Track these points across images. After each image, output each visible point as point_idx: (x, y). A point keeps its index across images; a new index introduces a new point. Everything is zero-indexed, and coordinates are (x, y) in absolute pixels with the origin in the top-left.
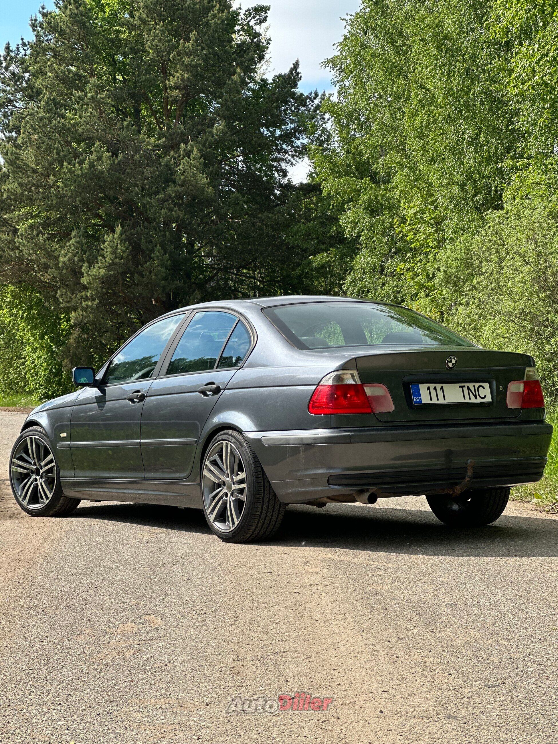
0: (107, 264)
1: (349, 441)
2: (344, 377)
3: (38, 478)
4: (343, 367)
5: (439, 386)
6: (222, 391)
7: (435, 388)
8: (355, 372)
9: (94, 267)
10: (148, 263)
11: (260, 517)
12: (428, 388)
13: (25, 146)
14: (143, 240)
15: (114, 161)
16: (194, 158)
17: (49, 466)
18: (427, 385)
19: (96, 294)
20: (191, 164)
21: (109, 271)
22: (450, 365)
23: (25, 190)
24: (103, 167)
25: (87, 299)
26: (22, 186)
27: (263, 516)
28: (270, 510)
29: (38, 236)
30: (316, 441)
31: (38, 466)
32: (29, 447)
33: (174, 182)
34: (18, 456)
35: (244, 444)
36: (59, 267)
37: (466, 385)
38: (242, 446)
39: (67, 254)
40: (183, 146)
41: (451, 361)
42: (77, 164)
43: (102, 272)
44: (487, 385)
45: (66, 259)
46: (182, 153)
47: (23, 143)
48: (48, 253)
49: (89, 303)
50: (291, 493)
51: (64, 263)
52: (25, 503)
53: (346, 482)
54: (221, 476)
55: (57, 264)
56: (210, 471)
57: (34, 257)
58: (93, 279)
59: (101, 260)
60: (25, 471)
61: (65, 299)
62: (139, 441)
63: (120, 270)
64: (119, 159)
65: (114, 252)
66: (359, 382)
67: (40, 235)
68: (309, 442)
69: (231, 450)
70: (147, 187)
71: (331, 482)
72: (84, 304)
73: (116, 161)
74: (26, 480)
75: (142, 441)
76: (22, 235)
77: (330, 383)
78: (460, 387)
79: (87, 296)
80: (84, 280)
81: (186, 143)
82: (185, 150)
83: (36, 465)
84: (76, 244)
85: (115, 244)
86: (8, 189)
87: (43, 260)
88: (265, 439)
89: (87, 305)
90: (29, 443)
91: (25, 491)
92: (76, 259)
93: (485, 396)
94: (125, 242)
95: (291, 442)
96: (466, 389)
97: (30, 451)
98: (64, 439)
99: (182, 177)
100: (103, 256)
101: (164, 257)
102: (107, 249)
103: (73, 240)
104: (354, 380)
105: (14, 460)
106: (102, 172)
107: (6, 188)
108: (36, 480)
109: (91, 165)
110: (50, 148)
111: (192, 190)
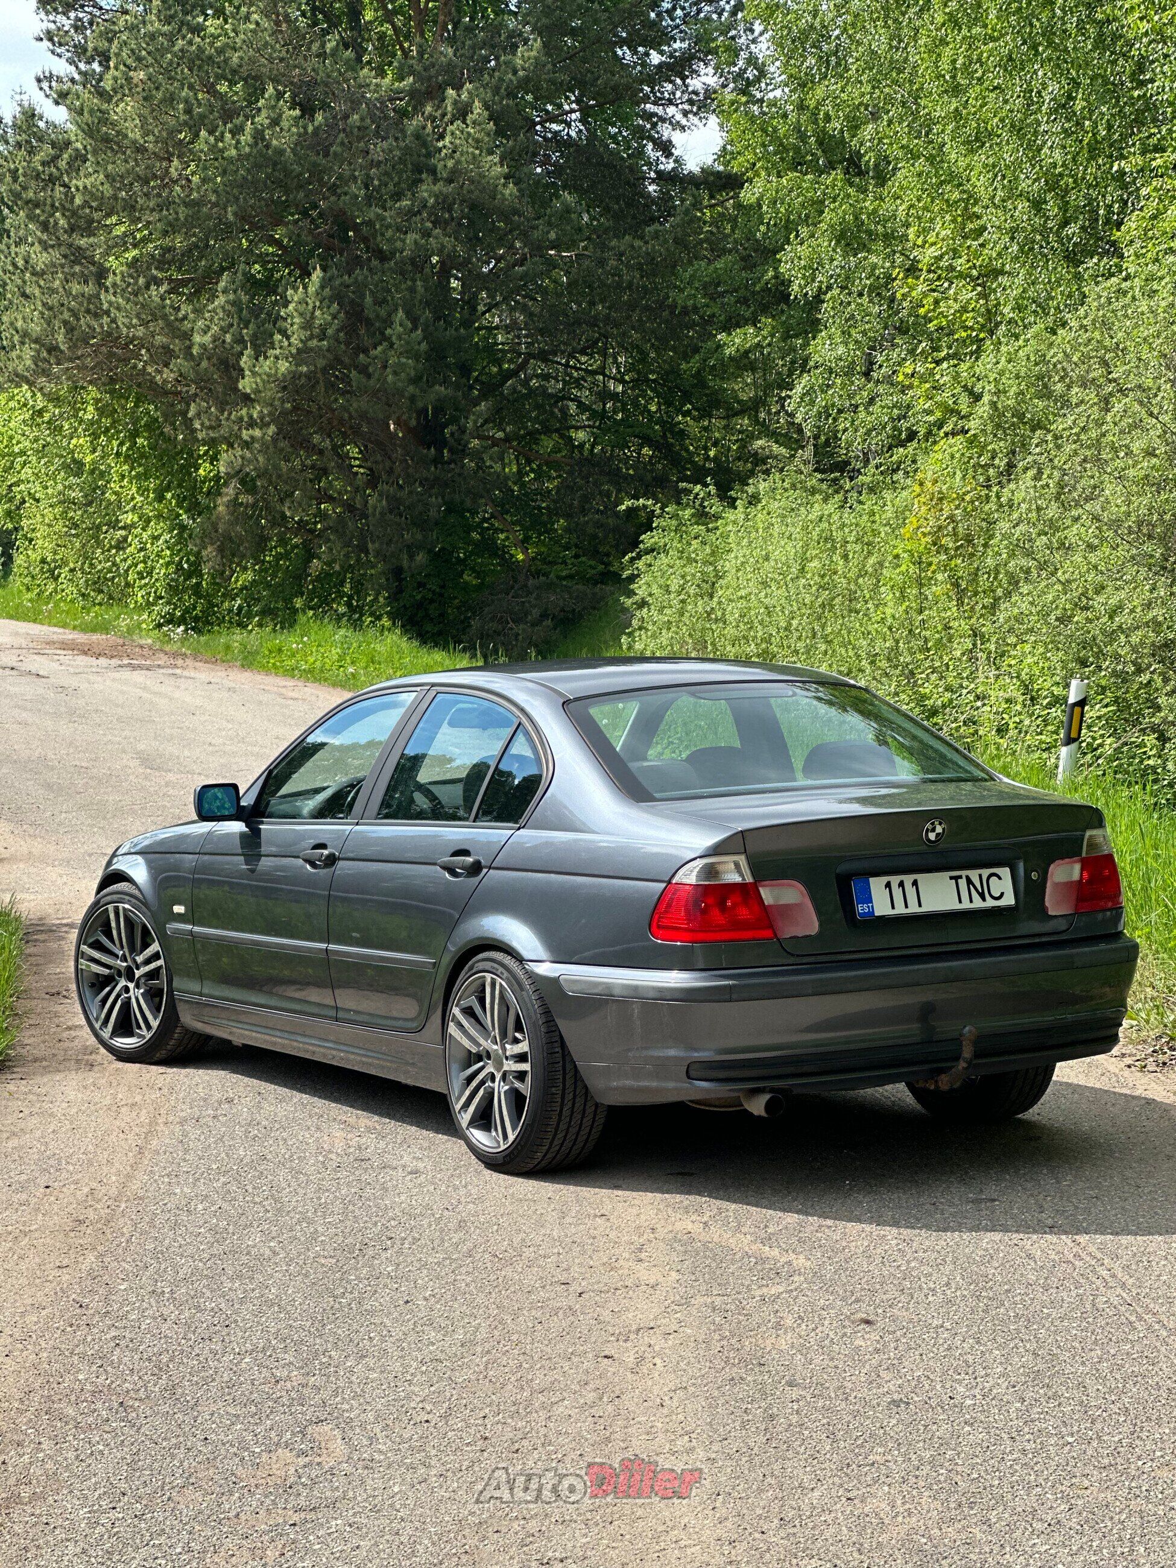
0: (294, 351)
1: (727, 997)
2: (720, 868)
3: (131, 985)
4: (717, 850)
5: (908, 879)
6: (485, 871)
7: (901, 884)
8: (742, 859)
9: (266, 357)
10: (379, 348)
11: (556, 1130)
12: (888, 885)
13: (119, 96)
14: (368, 299)
15: (305, 128)
16: (474, 123)
17: (153, 966)
18: (884, 879)
19: (270, 414)
20: (469, 134)
21: (297, 365)
22: (932, 836)
23: (120, 189)
24: (283, 140)
25: (252, 424)
26: (114, 180)
27: (563, 1127)
28: (577, 1116)
29: (147, 287)
30: (664, 995)
31: (130, 963)
32: (113, 924)
33: (433, 171)
34: (91, 940)
35: (526, 983)
36: (191, 354)
37: (964, 873)
38: (522, 988)
39: (209, 327)
40: (451, 92)
41: (933, 830)
42: (228, 135)
43: (284, 366)
44: (1005, 872)
45: (207, 339)
46: (449, 109)
47: (114, 90)
48: (169, 324)
49: (257, 433)
50: (616, 1089)
51: (203, 346)
52: (106, 1034)
53: (722, 1074)
54: (482, 1041)
55: (190, 347)
56: (460, 1025)
57: (140, 332)
58: (263, 381)
59: (281, 341)
60: (106, 971)
61: (207, 423)
62: (323, 946)
63: (321, 363)
64: (316, 123)
65: (307, 325)
66: (749, 879)
67: (153, 287)
68: (651, 994)
69: (501, 992)
70: (376, 182)
71: (693, 1073)
72: (245, 435)
73: (310, 129)
74: (107, 989)
75: (332, 947)
76: (115, 285)
77: (692, 879)
78: (951, 878)
79: (251, 417)
80: (246, 385)
81: (458, 87)
82: (455, 103)
83: (126, 960)
84: (228, 307)
85: (310, 307)
86: (85, 187)
87: (159, 339)
88: (566, 980)
89: (252, 437)
90: (112, 916)
91: (105, 1010)
92: (228, 338)
93: (1002, 894)
94: (331, 302)
95: (617, 992)
96: (963, 883)
97: (115, 933)
98: (180, 918)
99: (450, 163)
100: (284, 333)
101: (413, 335)
102: (293, 317)
103: (221, 300)
104: (741, 875)
105: (84, 948)
106: (280, 152)
107: (80, 184)
108: (127, 989)
109: (258, 135)
110: (171, 100)
111: (470, 192)
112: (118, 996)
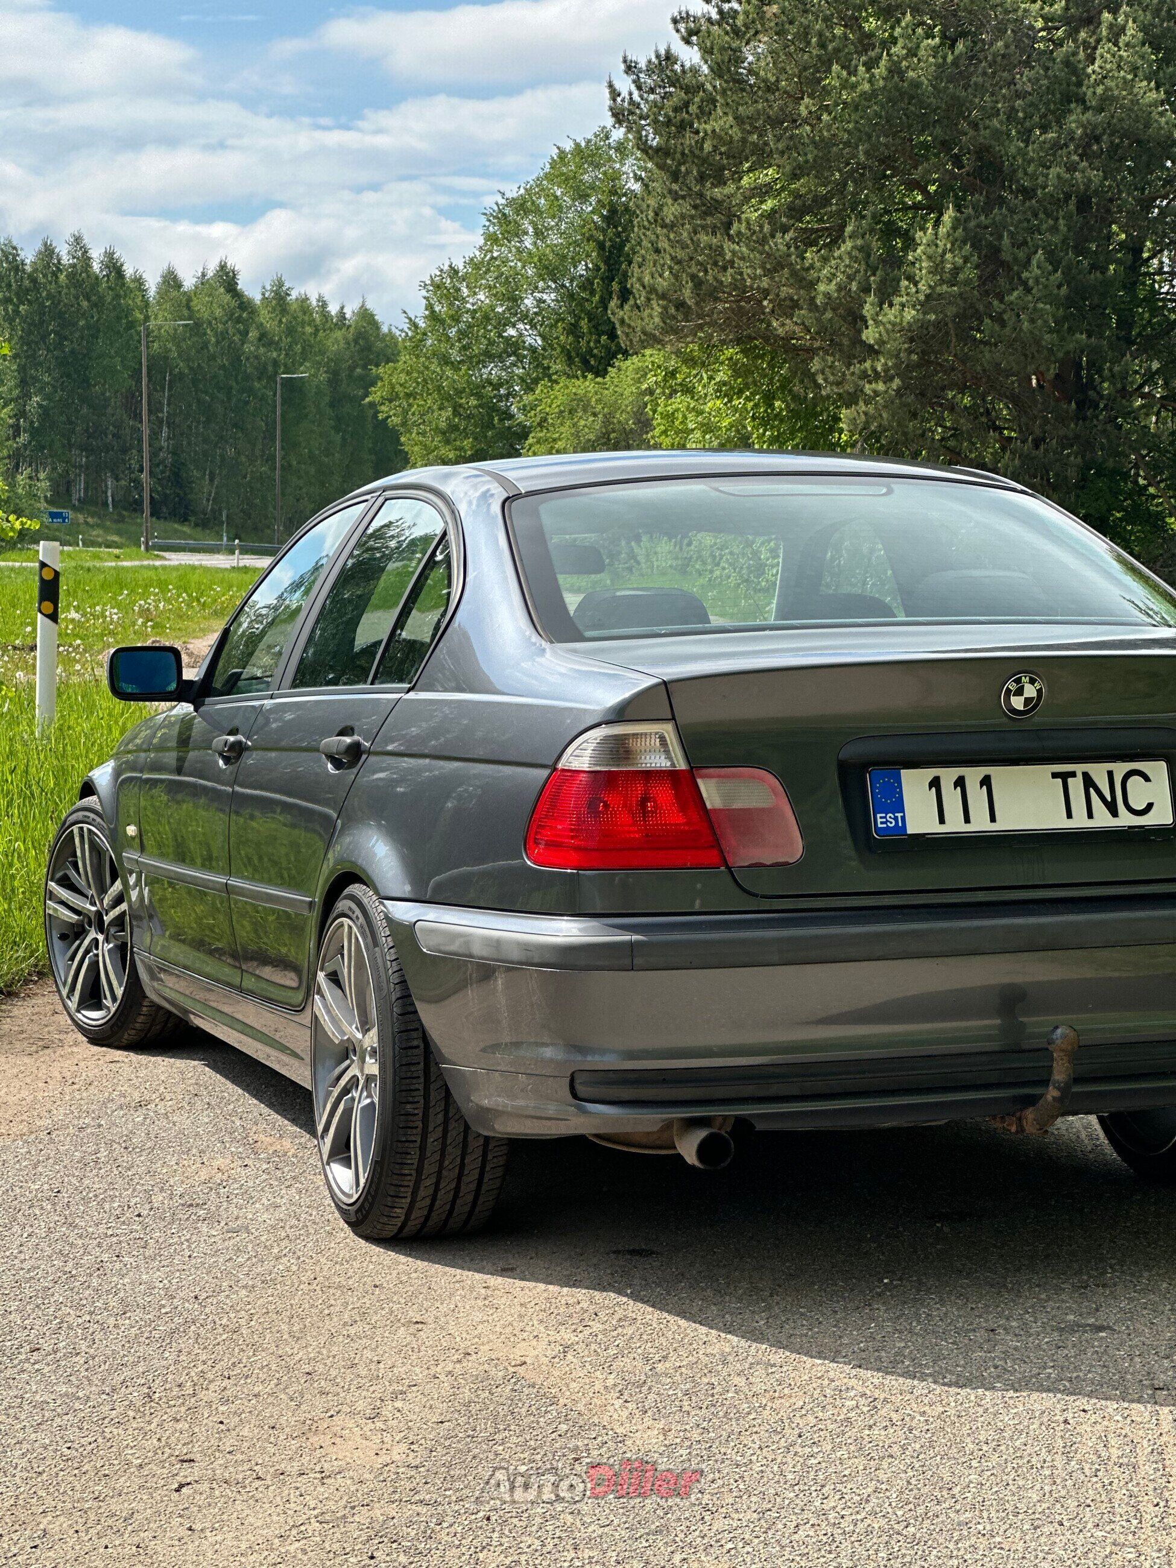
0: (922, 297)
1: (627, 962)
2: (637, 745)
4: (626, 714)
5: (973, 775)
7: (960, 782)
8: (667, 729)
9: (891, 305)
10: (1015, 294)
12: (935, 783)
13: (752, 32)
14: (1006, 241)
15: (944, 58)
16: (1127, 45)
18: (930, 773)
19: (895, 366)
20: (1121, 57)
21: (925, 313)
22: (1018, 703)
23: (750, 133)
24: (921, 72)
25: (877, 376)
26: (743, 123)
29: (773, 236)
30: (530, 955)
31: (98, 905)
32: (79, 854)
33: (1081, 100)
34: (59, 875)
35: (382, 934)
36: (817, 306)
37: (1079, 768)
38: (376, 943)
39: (834, 275)
40: (1106, 16)
41: (1020, 692)
42: (861, 69)
43: (910, 314)
44: (1158, 770)
45: (832, 287)
46: (1104, 33)
47: (745, 25)
48: (794, 273)
49: (880, 387)
51: (827, 295)
52: (73, 1004)
53: (627, 1093)
54: (343, 1024)
55: (813, 299)
56: (324, 998)
57: (765, 283)
58: (887, 331)
59: (907, 288)
60: (75, 918)
61: (831, 378)
62: (225, 880)
63: (951, 311)
64: (957, 52)
65: (937, 268)
66: (682, 765)
67: (779, 235)
70: (1021, 115)
71: (581, 1089)
72: (868, 388)
73: (950, 58)
74: (78, 942)
75: (230, 880)
76: (739, 233)
77: (589, 763)
78: (1055, 775)
79: (875, 370)
80: (870, 335)
81: (1114, 11)
82: (1111, 26)
83: (94, 903)
84: (855, 253)
85: (940, 250)
86: (714, 131)
87: (785, 291)
88: (424, 930)
89: (875, 391)
90: (77, 841)
91: (73, 970)
92: (854, 286)
93: (1150, 806)
94: (964, 242)
95: (477, 950)
96: (1076, 785)
97: (81, 862)
98: (133, 843)
99: (1100, 90)
100: (910, 278)
101: (1052, 278)
102: (920, 261)
103: (848, 245)
104: (669, 757)
105: (52, 885)
106: (916, 84)
107: (708, 127)
108: (95, 943)
109: (895, 70)
110: (804, 34)
111: (1121, 120)
112: (87, 952)
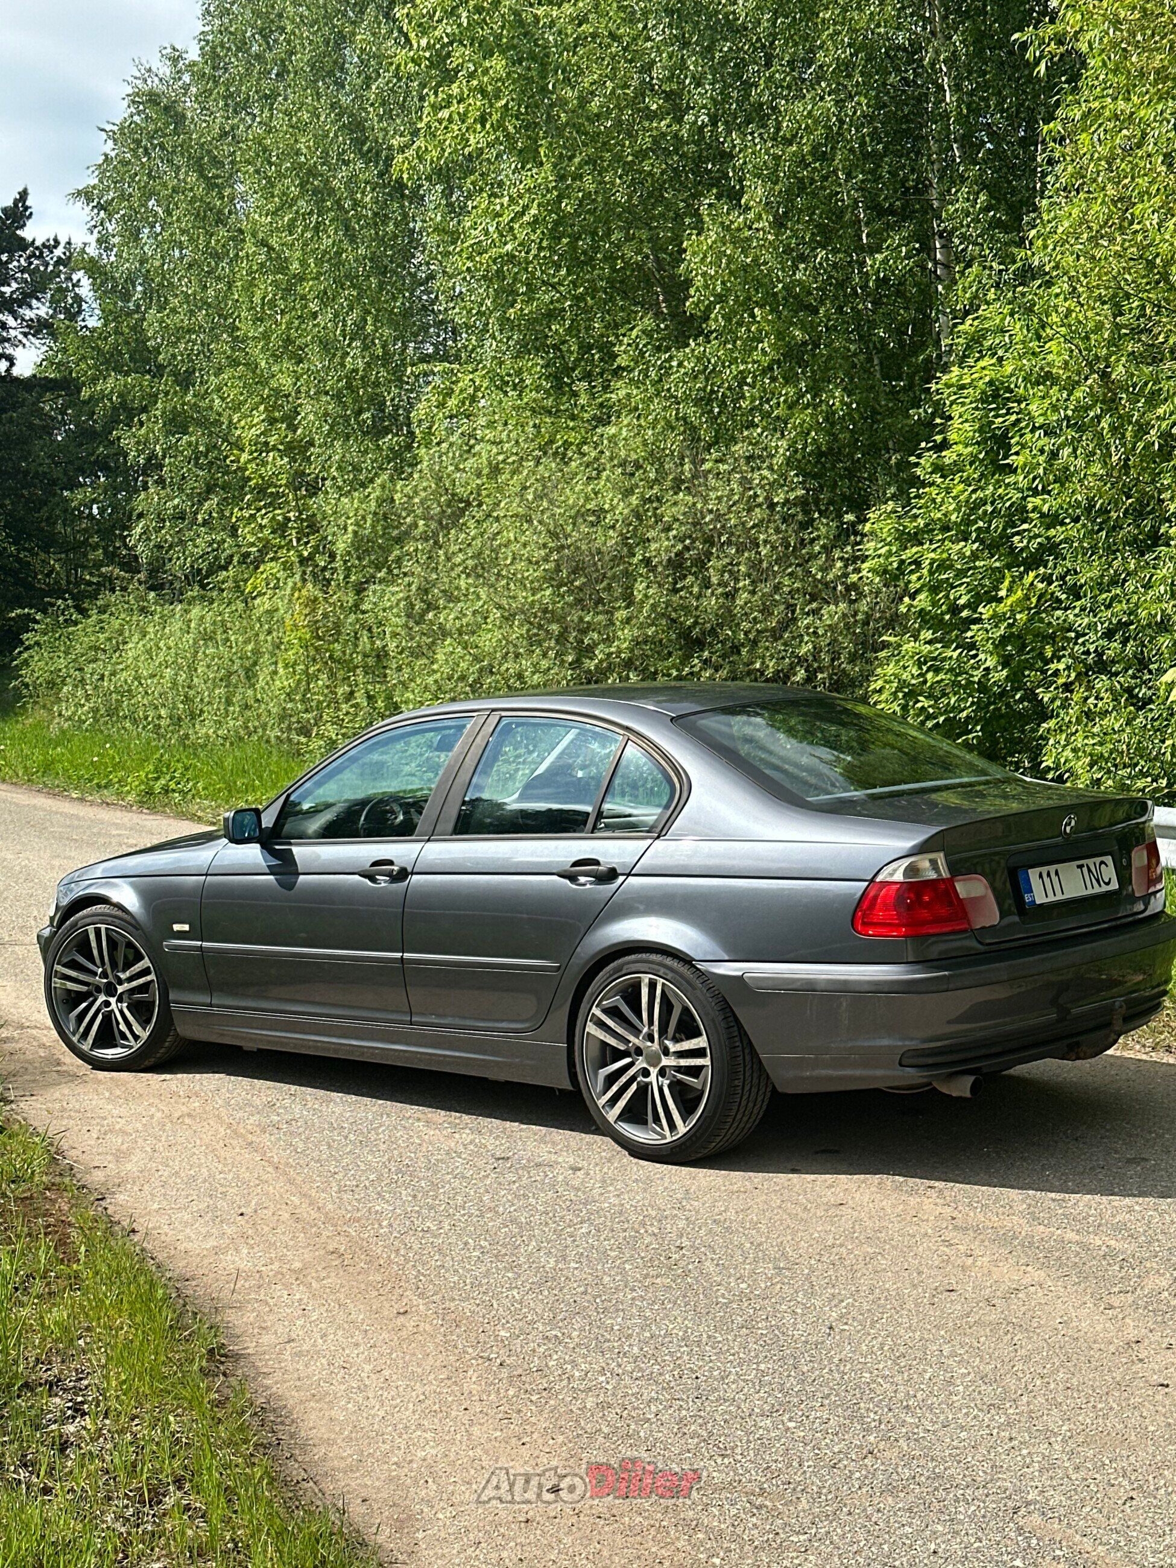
2: (921, 866)
3: (113, 1000)
4: (922, 849)
5: (1052, 870)
6: (621, 878)
7: (1049, 874)
8: (940, 857)
12: (1041, 875)
17: (141, 981)
18: (1038, 870)
22: (1068, 829)
28: (751, 1105)
30: (879, 988)
31: (111, 979)
32: (94, 944)
34: (65, 960)
35: (698, 983)
37: (1085, 862)
38: (694, 988)
44: (1109, 860)
50: (807, 1078)
52: (85, 1047)
54: (631, 1038)
56: (601, 1024)
60: (84, 988)
62: (399, 955)
66: (945, 874)
68: (866, 988)
69: (663, 991)
71: (905, 1061)
74: (84, 1005)
75: (406, 955)
78: (1077, 867)
83: (106, 977)
88: (752, 978)
90: (92, 937)
91: (84, 1024)
93: (1110, 880)
95: (822, 986)
96: (1085, 869)
97: (95, 952)
98: (181, 935)
104: (938, 871)
105: (58, 968)
108: (107, 1004)
112: (98, 1010)
